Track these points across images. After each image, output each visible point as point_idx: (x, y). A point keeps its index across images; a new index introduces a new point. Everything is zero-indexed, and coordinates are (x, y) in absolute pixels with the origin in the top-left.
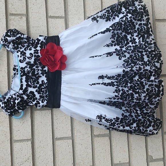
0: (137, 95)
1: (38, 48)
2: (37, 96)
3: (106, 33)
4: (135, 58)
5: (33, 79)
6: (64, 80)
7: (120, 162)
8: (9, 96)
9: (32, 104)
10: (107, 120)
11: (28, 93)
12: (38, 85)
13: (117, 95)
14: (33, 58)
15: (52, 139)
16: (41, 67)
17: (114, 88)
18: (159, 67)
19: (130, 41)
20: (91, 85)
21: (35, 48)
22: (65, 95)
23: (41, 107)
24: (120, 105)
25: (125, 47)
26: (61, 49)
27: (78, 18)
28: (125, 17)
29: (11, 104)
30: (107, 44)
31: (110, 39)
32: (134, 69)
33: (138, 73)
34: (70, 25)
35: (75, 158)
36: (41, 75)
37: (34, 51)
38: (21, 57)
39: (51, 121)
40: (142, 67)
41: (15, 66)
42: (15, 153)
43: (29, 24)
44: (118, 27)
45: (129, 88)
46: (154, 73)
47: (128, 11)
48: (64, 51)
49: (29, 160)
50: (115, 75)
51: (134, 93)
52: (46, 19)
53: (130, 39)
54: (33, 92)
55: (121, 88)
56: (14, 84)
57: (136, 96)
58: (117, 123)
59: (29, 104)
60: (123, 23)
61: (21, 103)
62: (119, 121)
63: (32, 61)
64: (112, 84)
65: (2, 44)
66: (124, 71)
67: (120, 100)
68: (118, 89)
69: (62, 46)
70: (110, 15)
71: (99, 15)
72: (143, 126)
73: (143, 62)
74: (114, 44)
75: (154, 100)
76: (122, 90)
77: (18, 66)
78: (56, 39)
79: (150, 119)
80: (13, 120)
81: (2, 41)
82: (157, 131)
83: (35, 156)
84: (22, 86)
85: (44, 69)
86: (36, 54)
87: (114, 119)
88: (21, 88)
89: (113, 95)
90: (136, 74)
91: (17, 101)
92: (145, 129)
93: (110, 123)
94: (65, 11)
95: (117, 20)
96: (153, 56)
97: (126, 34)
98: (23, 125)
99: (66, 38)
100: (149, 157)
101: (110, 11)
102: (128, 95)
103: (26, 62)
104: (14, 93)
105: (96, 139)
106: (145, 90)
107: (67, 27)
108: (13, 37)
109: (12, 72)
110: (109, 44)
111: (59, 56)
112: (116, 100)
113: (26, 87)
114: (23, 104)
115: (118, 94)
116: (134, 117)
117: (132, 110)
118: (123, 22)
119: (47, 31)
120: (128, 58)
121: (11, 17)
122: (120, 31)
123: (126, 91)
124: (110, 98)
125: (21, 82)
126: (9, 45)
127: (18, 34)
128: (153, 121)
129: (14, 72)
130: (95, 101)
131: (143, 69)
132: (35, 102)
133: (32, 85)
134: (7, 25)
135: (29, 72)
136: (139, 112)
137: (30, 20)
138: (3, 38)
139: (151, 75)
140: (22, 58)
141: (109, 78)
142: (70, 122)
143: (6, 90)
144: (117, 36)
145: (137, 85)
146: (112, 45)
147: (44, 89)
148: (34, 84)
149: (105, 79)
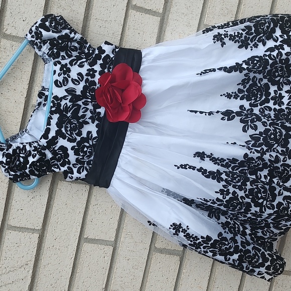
0: (258, 209)
2: (72, 158)
3: (233, 73)
4: (272, 136)
5: (71, 123)
6: (130, 141)
8: (18, 144)
9: (57, 170)
10: (188, 236)
11: (56, 149)
12: (79, 139)
13: (221, 198)
14: (82, 84)
15: (78, 239)
16: (93, 105)
19: (272, 99)
20: (178, 168)
22: (124, 170)
24: (218, 213)
25: (259, 107)
26: (139, 81)
27: (186, 24)
28: (278, 49)
29: (19, 160)
30: (227, 93)
31: (238, 85)
33: (270, 166)
34: (168, 34)
35: (110, 279)
36: (90, 121)
37: (88, 70)
38: (59, 75)
39: (85, 206)
40: (282, 158)
41: (44, 89)
42: (4, 248)
43: (91, 11)
44: (259, 68)
45: (247, 193)
47: (286, 37)
48: (145, 85)
49: (27, 267)
50: (227, 159)
51: (252, 204)
52: (125, 9)
53: (273, 94)
54: (66, 149)
56: (32, 123)
57: (254, 209)
58: (205, 245)
59: (53, 168)
60: (271, 62)
61: (38, 164)
62: (210, 243)
63: (79, 88)
65: (29, 40)
66: (246, 155)
68: (226, 190)
69: (143, 74)
70: (251, 37)
72: (250, 263)
73: (284, 149)
74: (241, 95)
77: (50, 90)
78: (135, 57)
79: (266, 253)
80: (16, 188)
81: (30, 33)
82: (271, 277)
83: (40, 262)
84: (48, 131)
85: (98, 110)
86: (89, 77)
87: (202, 237)
88: (45, 136)
90: (265, 166)
92: (251, 268)
93: (191, 241)
97: (270, 84)
98: (31, 202)
99: (154, 60)
101: (253, 29)
102: (240, 203)
103: (66, 88)
105: (157, 257)
106: (275, 203)
108: (53, 32)
109: (35, 100)
110: (231, 94)
113: (55, 135)
114: (41, 166)
115: (223, 197)
116: (239, 244)
117: (237, 226)
118: (271, 59)
119: (121, 34)
120: (261, 134)
122: (261, 76)
123: (239, 197)
124: (205, 200)
125: (49, 123)
126: (42, 45)
127: (64, 28)
128: (270, 258)
129: (39, 100)
131: (282, 163)
132: (65, 168)
133: (67, 135)
134: (48, 3)
136: (248, 232)
137: (94, 5)
138: (34, 29)
140: (61, 79)
141: (214, 160)
142: (119, 216)
143: (15, 130)
144: (251, 82)
145: (262, 190)
146: (236, 97)
147: (88, 147)
148: (72, 133)
149: (207, 159)
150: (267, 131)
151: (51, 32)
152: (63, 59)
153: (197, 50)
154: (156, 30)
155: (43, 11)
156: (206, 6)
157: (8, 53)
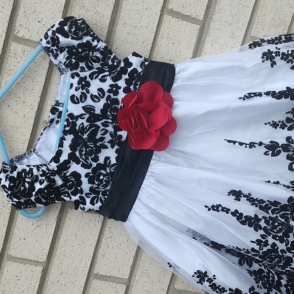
3: (283, 100)
6: (154, 171)
8: (24, 166)
9: (67, 199)
10: (214, 287)
11: (68, 174)
12: (94, 165)
14: (103, 101)
15: (87, 275)
16: (114, 127)
20: (209, 210)
21: (115, 79)
22: (144, 204)
27: (230, 34)
29: (24, 185)
30: (273, 121)
31: (286, 113)
36: (109, 145)
37: (110, 86)
38: (77, 89)
39: (97, 238)
41: (58, 103)
43: (118, 14)
45: (289, 246)
48: (177, 107)
50: (268, 201)
52: (159, 13)
54: (80, 176)
56: (42, 143)
59: (62, 196)
61: (46, 191)
63: (99, 106)
64: (254, 223)
65: (44, 46)
66: (291, 199)
68: (264, 240)
69: (175, 93)
74: (289, 125)
76: (274, 245)
77: (64, 106)
78: (167, 73)
80: (19, 215)
81: (46, 38)
84: (59, 153)
85: (119, 133)
86: (112, 95)
87: (230, 290)
88: (56, 159)
93: (217, 292)
94: (208, 7)
98: (36, 231)
102: (280, 257)
103: (84, 104)
108: (73, 38)
110: (277, 123)
113: (67, 159)
114: (49, 193)
115: (260, 248)
117: (271, 275)
119: (153, 43)
123: (279, 250)
125: (61, 145)
126: (59, 52)
127: (86, 35)
129: (52, 116)
132: (77, 197)
133: (81, 160)
136: (283, 282)
137: (123, 7)
140: (78, 94)
141: (252, 200)
142: (135, 251)
143: (22, 148)
146: (283, 127)
147: (104, 176)
149: (243, 199)
151: (70, 39)
152: (82, 71)
153: (241, 69)
154: (194, 41)
155: (62, 12)
156: (255, 14)
157: (19, 59)
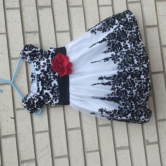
0: (130, 91)
1: (50, 58)
2: (51, 96)
3: (103, 43)
4: (127, 61)
5: (47, 83)
6: (71, 82)
7: (121, 146)
8: (29, 97)
9: (47, 103)
10: (107, 112)
11: (44, 95)
12: (51, 88)
13: (114, 92)
14: (46, 66)
15: (65, 130)
16: (53, 73)
17: (111, 87)
18: (146, 67)
19: (123, 47)
20: (93, 85)
21: (47, 58)
22: (73, 94)
23: (54, 105)
24: (118, 100)
25: (119, 52)
26: (68, 58)
27: (80, 31)
28: (118, 27)
29: (31, 103)
30: (104, 51)
31: (107, 46)
32: (126, 70)
33: (130, 73)
34: (74, 37)
35: (84, 144)
36: (53, 79)
37: (46, 61)
38: (36, 66)
39: (63, 115)
40: (133, 68)
41: (32, 73)
42: (36, 141)
43: (42, 39)
44: (112, 37)
45: (123, 86)
46: (143, 73)
47: (120, 22)
49: (48, 147)
50: (112, 76)
51: (126, 90)
52: (54, 33)
53: (123, 46)
55: (116, 87)
56: (32, 88)
57: (128, 92)
58: (115, 114)
59: (45, 103)
60: (116, 33)
62: (117, 112)
63: (45, 69)
64: (109, 84)
65: (21, 57)
66: (118, 72)
67: (116, 96)
68: (113, 87)
70: (106, 27)
71: (97, 27)
72: (136, 115)
73: (133, 65)
74: (110, 50)
75: (144, 94)
76: (117, 88)
77: (35, 73)
78: (63, 50)
79: (141, 109)
80: (34, 116)
81: (21, 54)
82: (148, 119)
83: (52, 144)
84: (39, 89)
85: (55, 75)
86: (48, 63)
87: (113, 111)
88: (38, 91)
89: (111, 92)
90: (128, 74)
91: (35, 101)
92: (138, 118)
93: (109, 114)
94: (70, 26)
95: (112, 30)
96: (141, 59)
97: (120, 42)
98: (41, 120)
99: (71, 48)
100: (145, 141)
101: (106, 23)
102: (122, 91)
103: (40, 70)
104: (33, 95)
105: (100, 129)
106: (136, 87)
107: (72, 39)
108: (29, 51)
109: (31, 79)
110: (106, 51)
111: (66, 64)
112: (113, 96)
113: (42, 89)
114: (40, 103)
116: (129, 109)
117: (128, 103)
118: (116, 32)
119: (56, 44)
120: (122, 62)
121: (27, 34)
122: (115, 40)
123: (120, 89)
124: (108, 95)
125: (38, 86)
126: (27, 57)
127: (33, 48)
128: (144, 111)
129: (32, 78)
130: (97, 98)
131: (133, 70)
132: (50, 101)
133: (46, 88)
134: (24, 41)
135: (43, 78)
136: (134, 104)
137: (42, 36)
138: (22, 52)
139: (141, 74)
140: (37, 67)
141: (107, 79)
142: (79, 116)
143: (27, 93)
144: (112, 44)
145: (129, 83)
146: (108, 52)
147: (56, 90)
148: (48, 87)
150: (124, 60)
151: (28, 51)
152: (36, 60)
153: (86, 39)
154: (69, 38)
155: (23, 45)
156: (86, 21)
157: (15, 65)
